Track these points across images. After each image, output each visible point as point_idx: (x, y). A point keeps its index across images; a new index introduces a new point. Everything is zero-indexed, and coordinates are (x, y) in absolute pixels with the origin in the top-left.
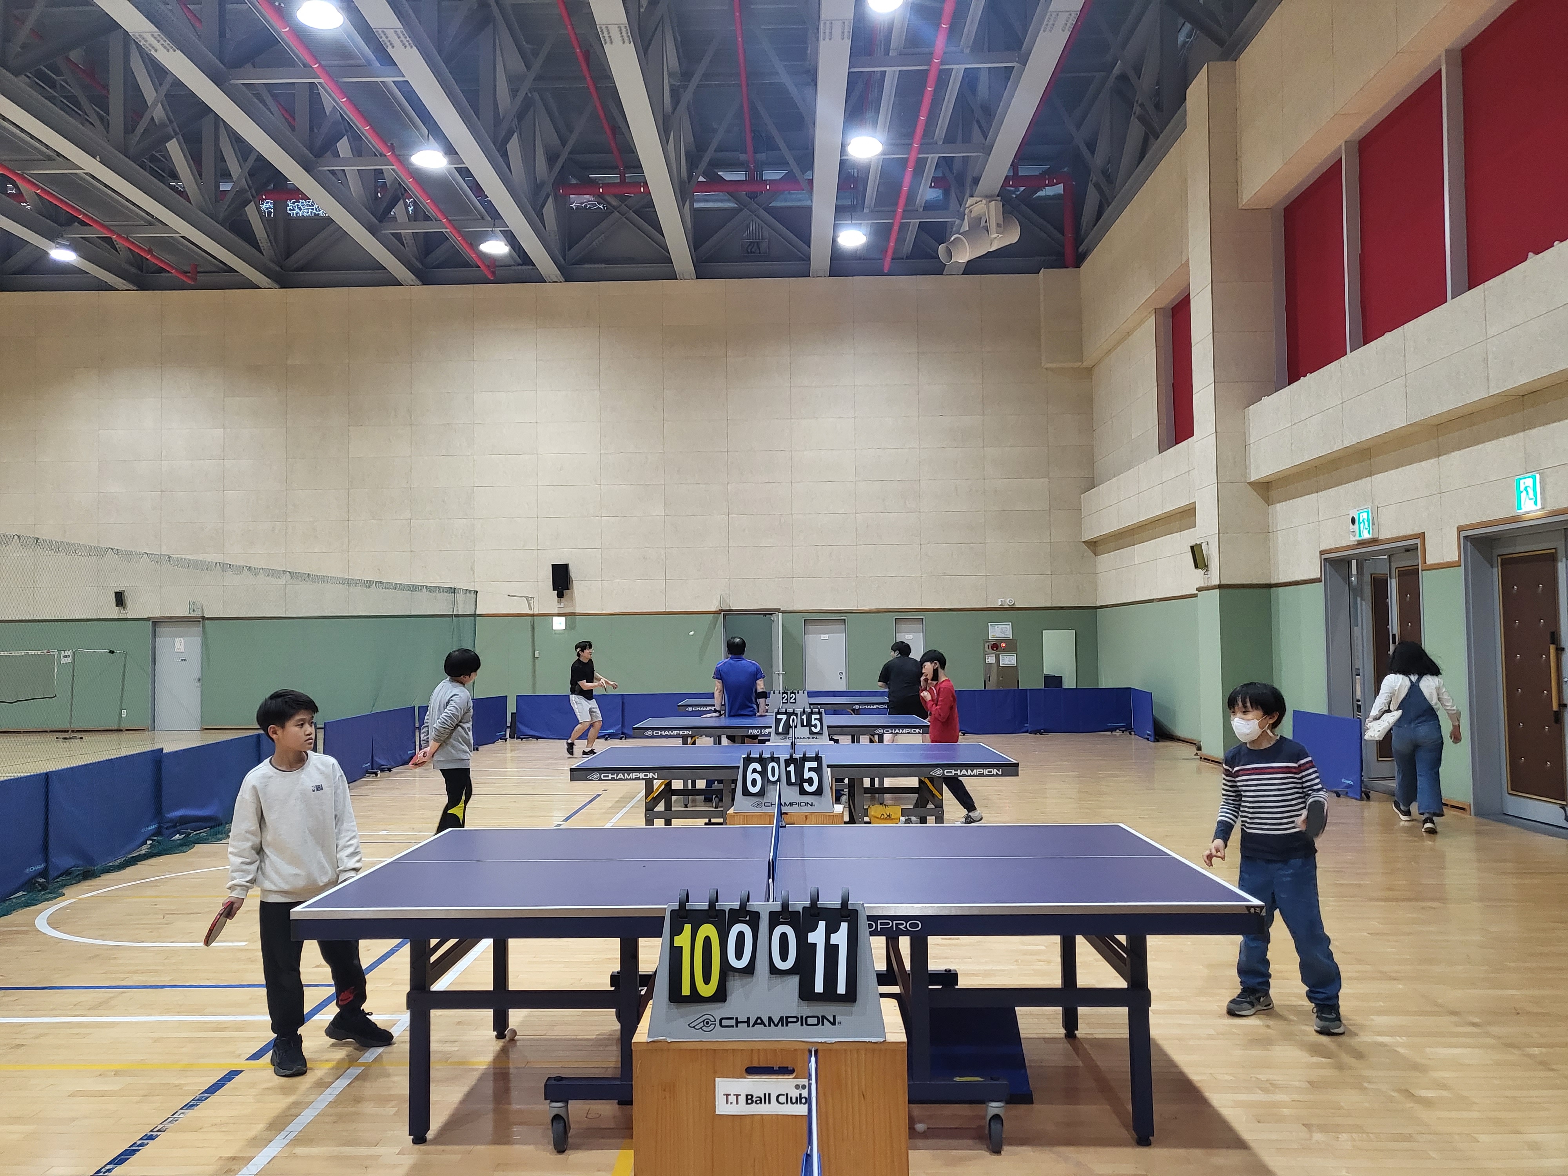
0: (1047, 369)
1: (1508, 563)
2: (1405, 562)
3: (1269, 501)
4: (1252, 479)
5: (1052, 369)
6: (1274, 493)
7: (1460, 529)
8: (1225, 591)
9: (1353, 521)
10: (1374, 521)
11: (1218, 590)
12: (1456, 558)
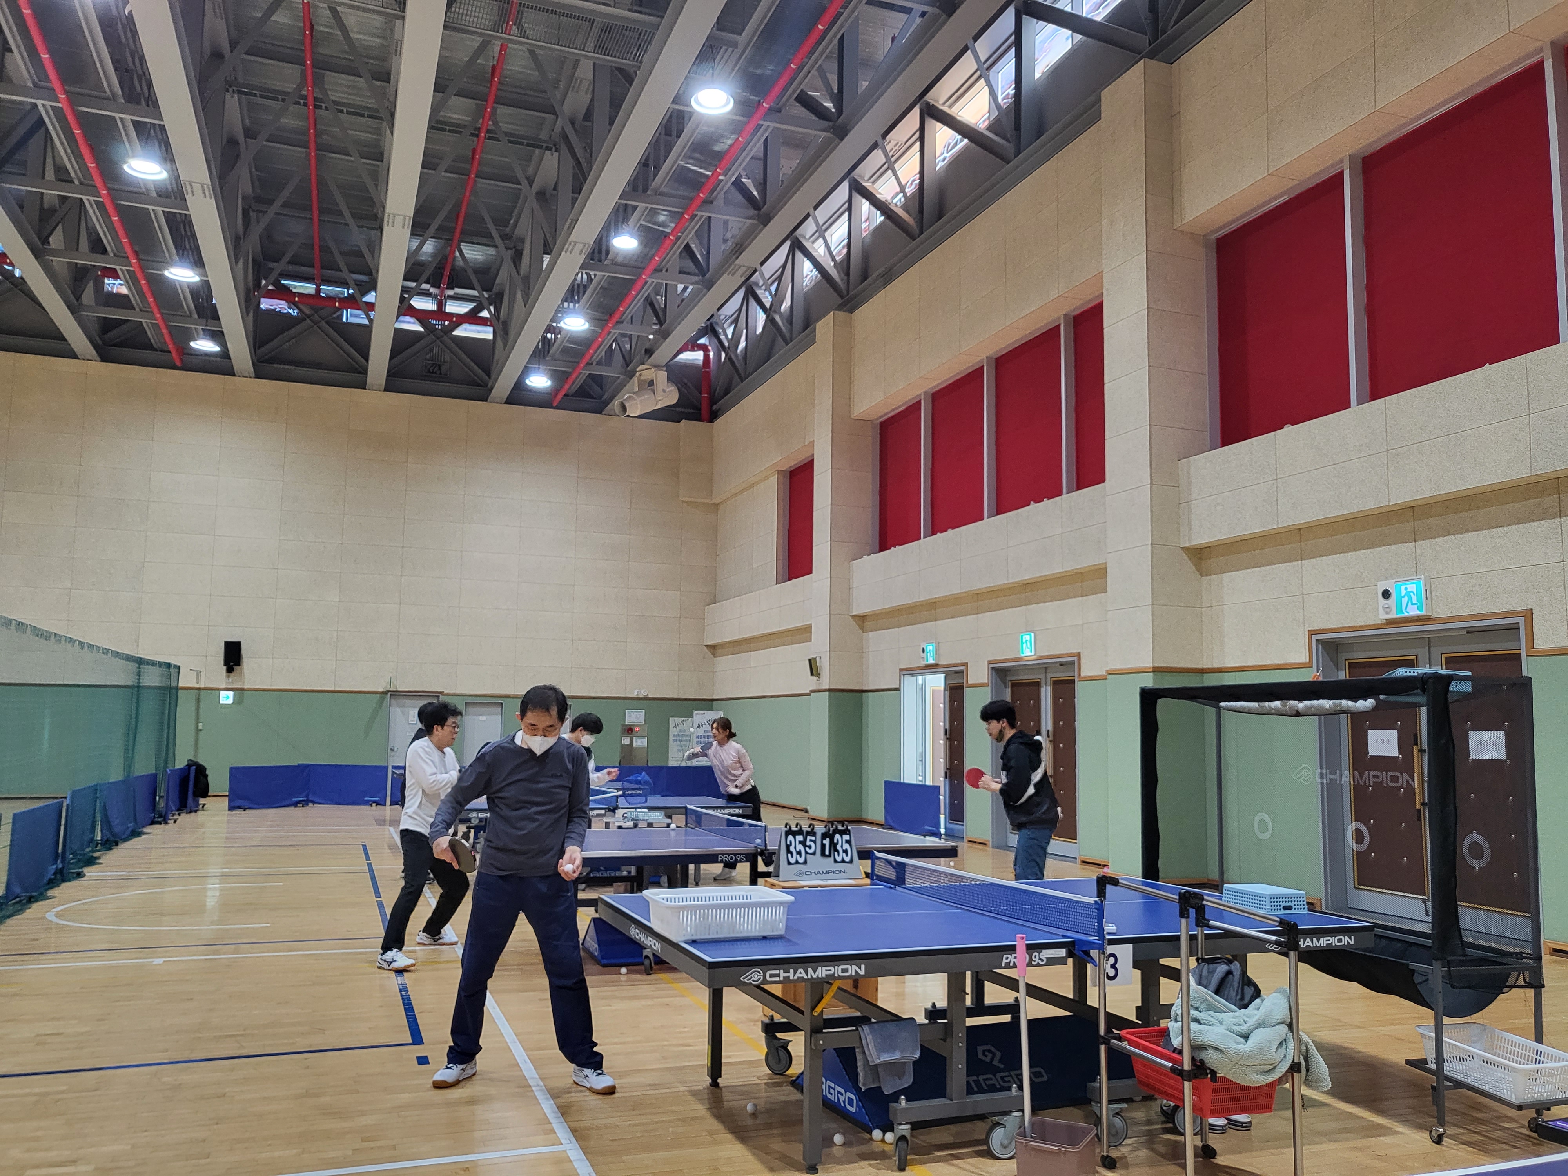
0: (683, 502)
1: (1015, 685)
2: (955, 681)
3: (863, 629)
4: (854, 614)
5: (686, 502)
6: (868, 625)
7: (989, 663)
8: (832, 694)
9: (923, 650)
10: (937, 652)
11: (827, 693)
12: (986, 681)
